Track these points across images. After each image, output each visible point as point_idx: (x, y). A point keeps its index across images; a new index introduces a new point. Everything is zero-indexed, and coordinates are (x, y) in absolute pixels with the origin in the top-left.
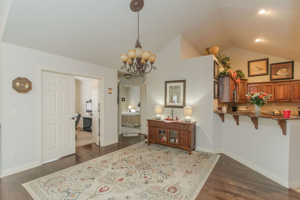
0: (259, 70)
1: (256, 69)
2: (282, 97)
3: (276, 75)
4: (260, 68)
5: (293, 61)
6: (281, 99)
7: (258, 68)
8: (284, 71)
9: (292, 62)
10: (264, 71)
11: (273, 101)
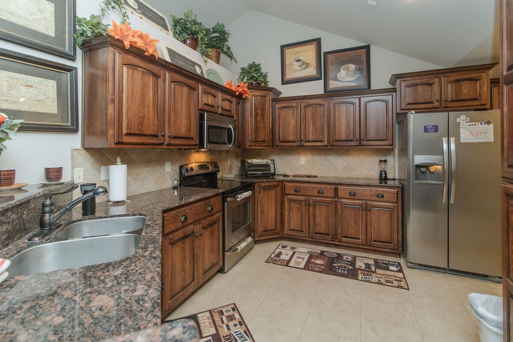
0: (303, 67)
1: (297, 64)
2: (343, 137)
3: (336, 79)
4: (304, 63)
5: (370, 45)
6: (342, 139)
7: (301, 62)
8: (351, 69)
9: (367, 48)
10: (312, 71)
11: (326, 144)
